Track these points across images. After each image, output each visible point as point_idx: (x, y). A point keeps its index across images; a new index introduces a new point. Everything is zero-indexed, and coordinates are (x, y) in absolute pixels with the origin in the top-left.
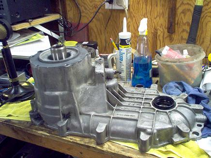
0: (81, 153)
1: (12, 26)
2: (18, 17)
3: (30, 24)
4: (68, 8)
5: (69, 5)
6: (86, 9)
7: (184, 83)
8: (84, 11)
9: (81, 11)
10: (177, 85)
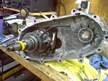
0: (41, 76)
1: (29, 13)
2: (36, 9)
3: (41, 14)
4: (61, 10)
5: (62, 9)
6: (69, 12)
7: (103, 56)
8: (68, 12)
9: (67, 12)
10: (99, 57)
